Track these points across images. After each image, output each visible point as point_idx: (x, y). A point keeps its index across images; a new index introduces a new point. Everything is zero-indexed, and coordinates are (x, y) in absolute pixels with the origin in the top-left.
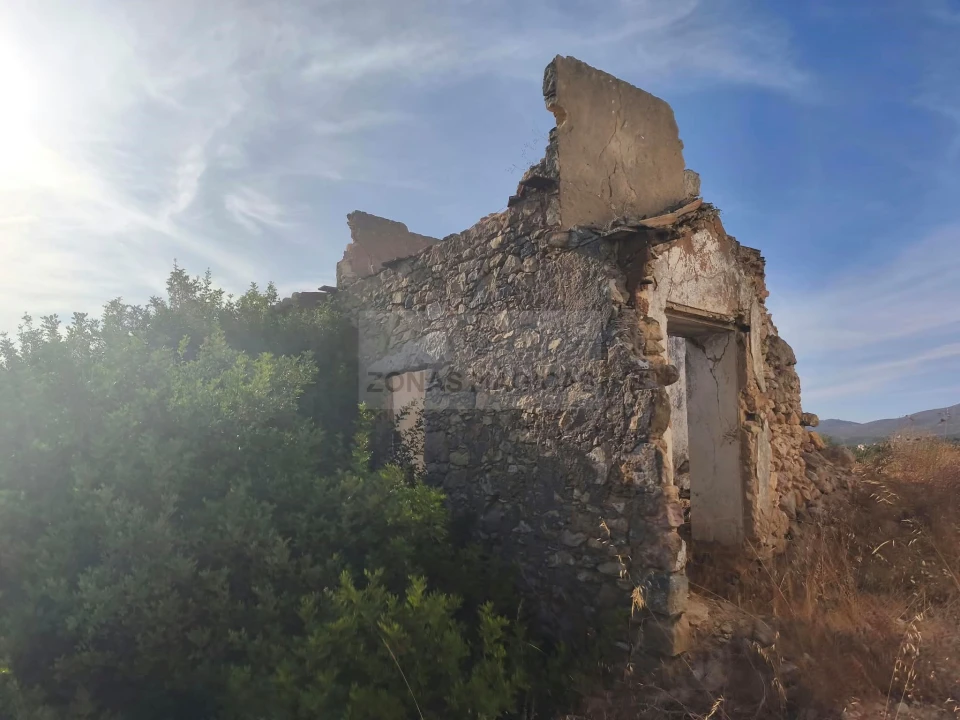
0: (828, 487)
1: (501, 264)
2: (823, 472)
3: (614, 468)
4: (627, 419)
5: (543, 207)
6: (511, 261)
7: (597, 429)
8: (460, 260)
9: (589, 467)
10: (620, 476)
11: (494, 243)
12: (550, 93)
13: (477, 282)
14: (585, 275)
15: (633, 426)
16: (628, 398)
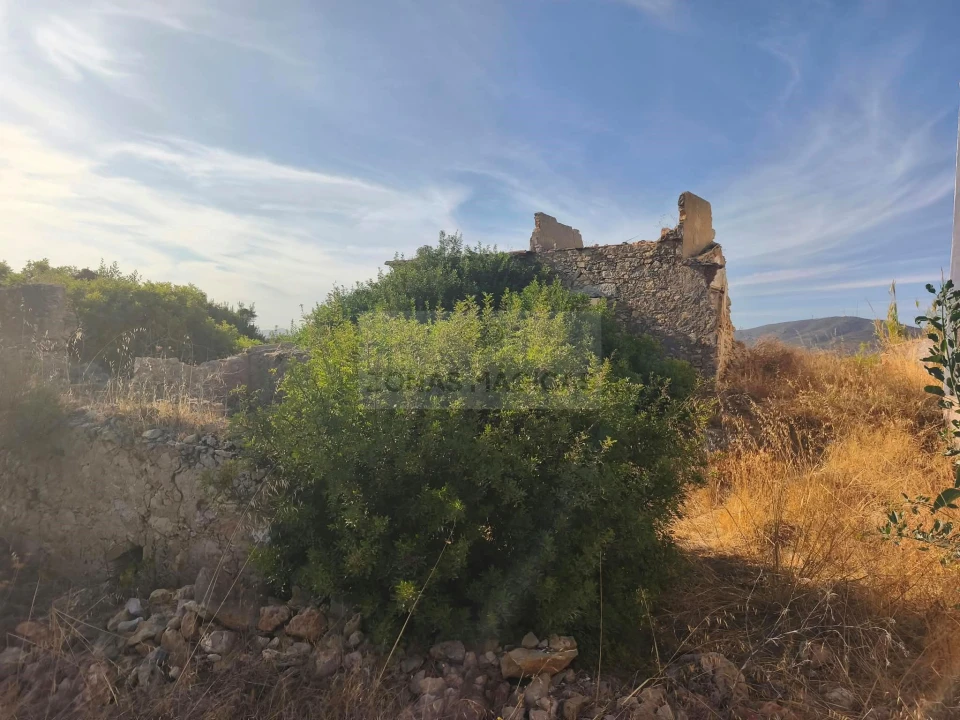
0: (739, 356)
1: (651, 263)
2: (737, 350)
3: (699, 340)
4: (706, 325)
5: (675, 247)
6: (656, 263)
7: (693, 327)
8: (626, 256)
9: (689, 340)
10: (701, 342)
11: (647, 254)
12: (681, 206)
13: (636, 268)
14: (693, 276)
15: (708, 326)
16: (707, 318)
